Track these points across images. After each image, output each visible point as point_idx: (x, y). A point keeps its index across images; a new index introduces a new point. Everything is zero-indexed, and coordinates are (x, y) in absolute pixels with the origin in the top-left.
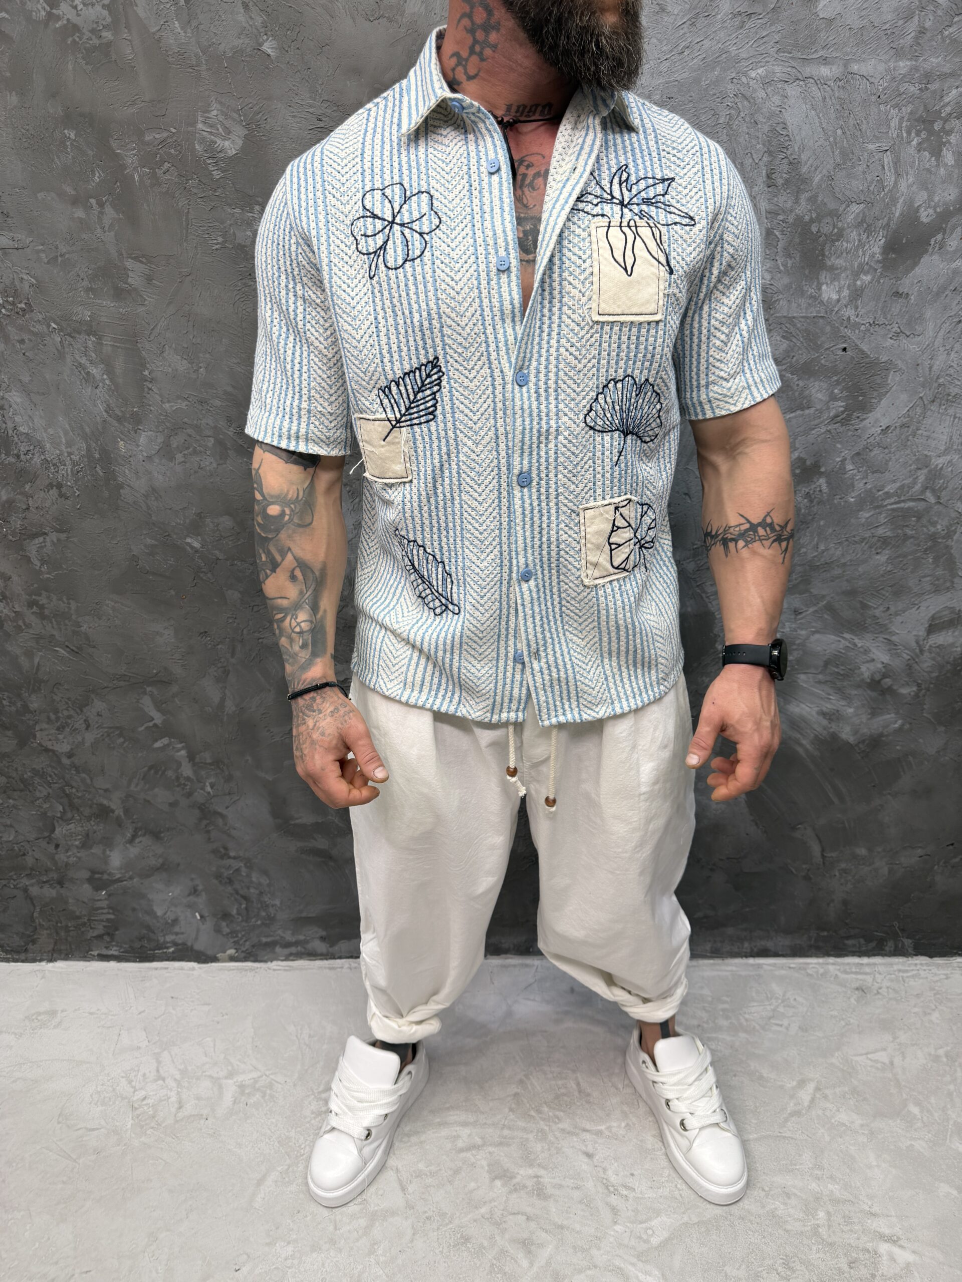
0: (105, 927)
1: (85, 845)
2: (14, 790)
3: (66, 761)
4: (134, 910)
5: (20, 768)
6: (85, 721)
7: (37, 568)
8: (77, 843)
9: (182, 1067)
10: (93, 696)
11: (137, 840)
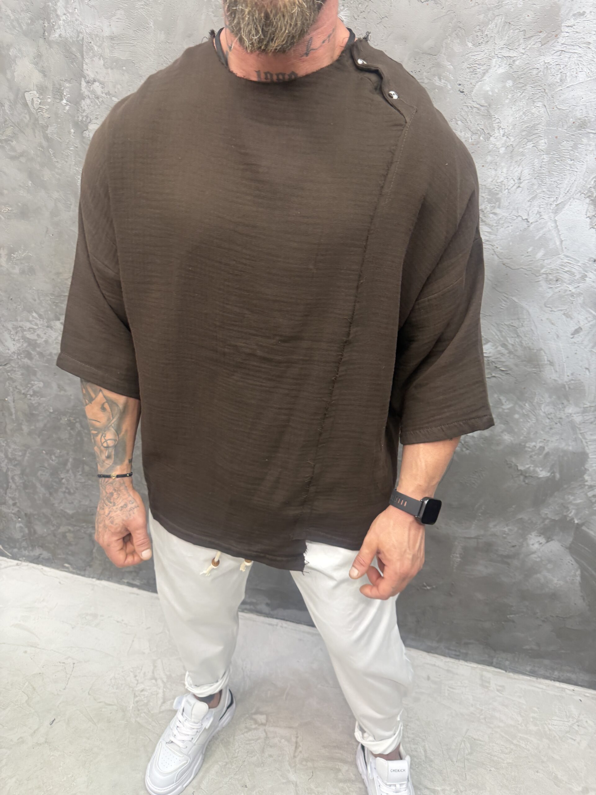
9: (168, 673)
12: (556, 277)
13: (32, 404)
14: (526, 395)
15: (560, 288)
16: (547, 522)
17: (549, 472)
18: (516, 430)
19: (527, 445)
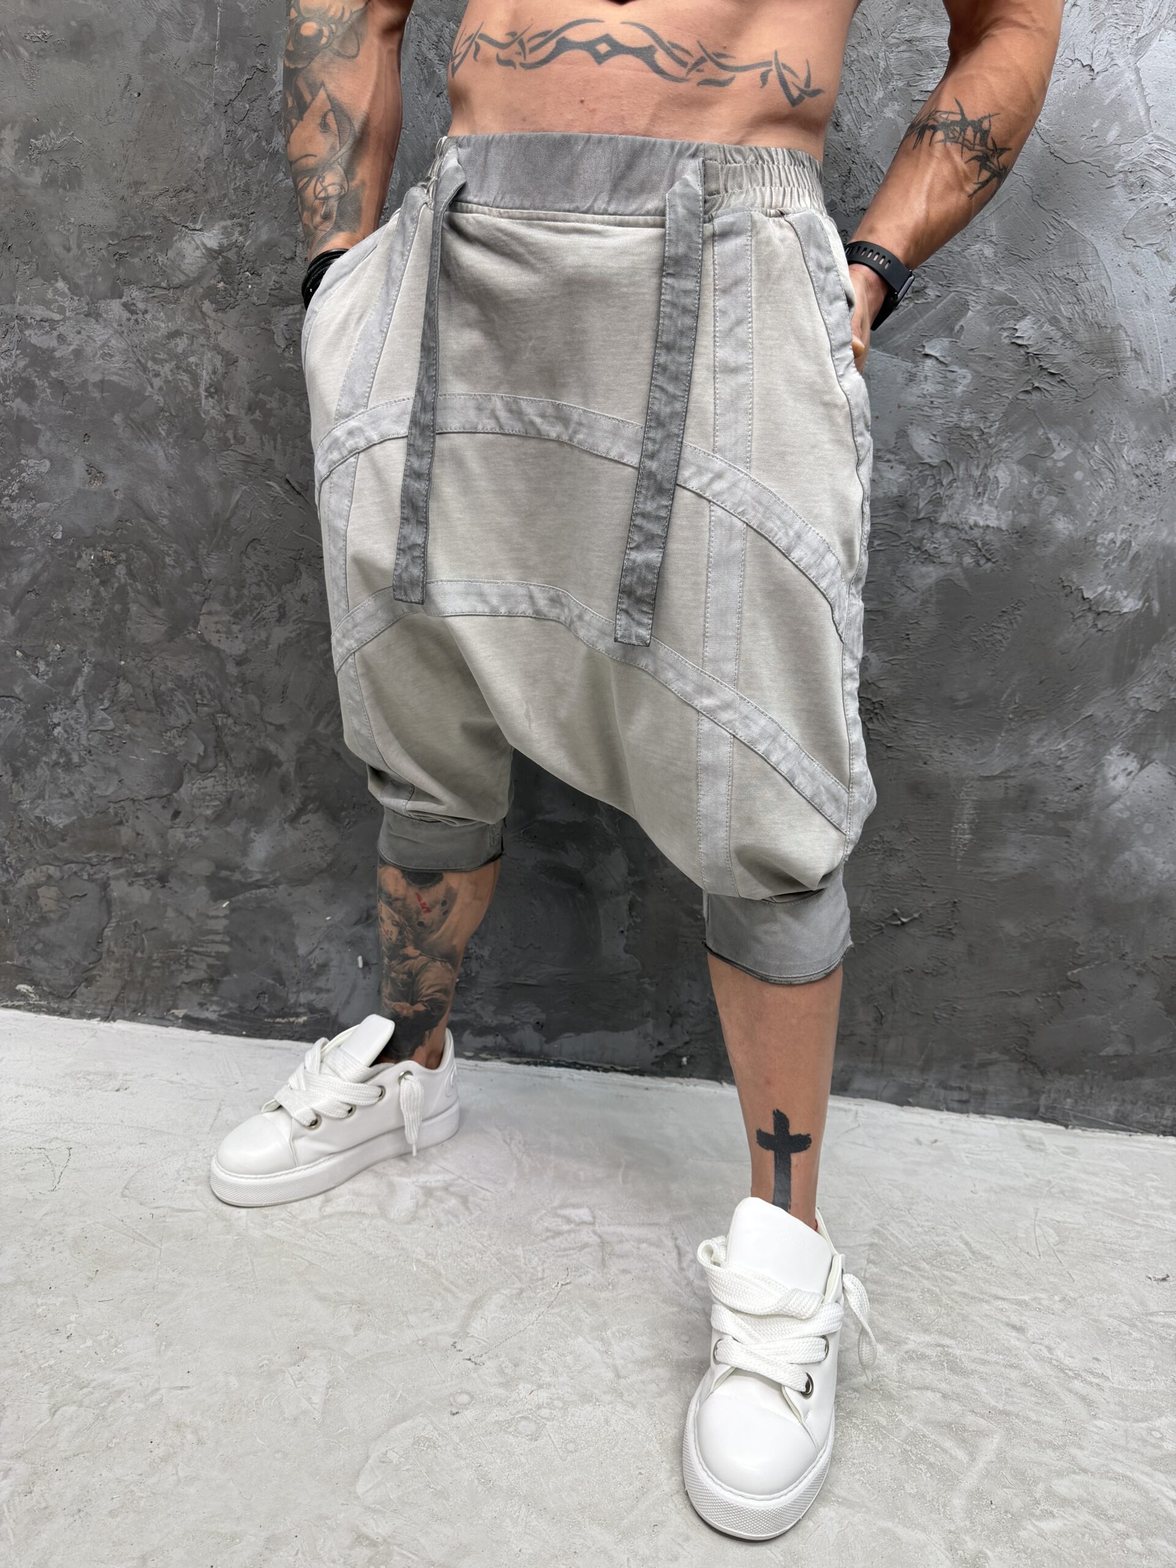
0: (210, 966)
1: (220, 818)
2: (139, 710)
3: (232, 669)
4: (265, 940)
5: (159, 673)
6: (280, 606)
7: (279, 351)
8: (209, 812)
10: (302, 567)
11: (304, 819)
12: (1141, 178)
13: (11, 520)
14: (1096, 427)
15: (1148, 201)
16: (1141, 716)
17: (1140, 599)
18: (1078, 507)
19: (1099, 541)
